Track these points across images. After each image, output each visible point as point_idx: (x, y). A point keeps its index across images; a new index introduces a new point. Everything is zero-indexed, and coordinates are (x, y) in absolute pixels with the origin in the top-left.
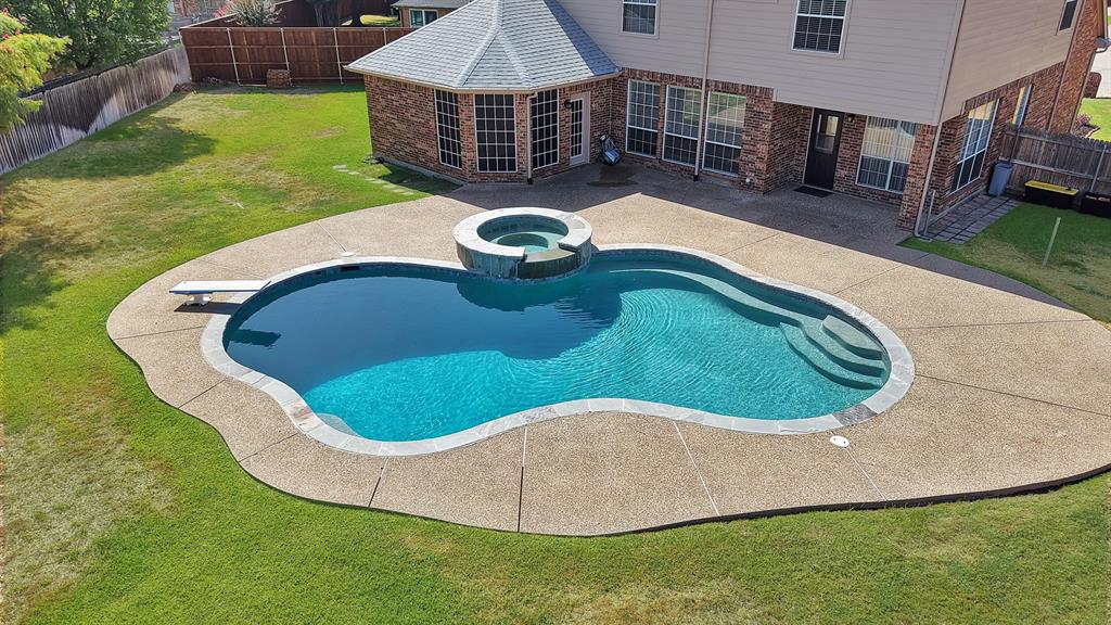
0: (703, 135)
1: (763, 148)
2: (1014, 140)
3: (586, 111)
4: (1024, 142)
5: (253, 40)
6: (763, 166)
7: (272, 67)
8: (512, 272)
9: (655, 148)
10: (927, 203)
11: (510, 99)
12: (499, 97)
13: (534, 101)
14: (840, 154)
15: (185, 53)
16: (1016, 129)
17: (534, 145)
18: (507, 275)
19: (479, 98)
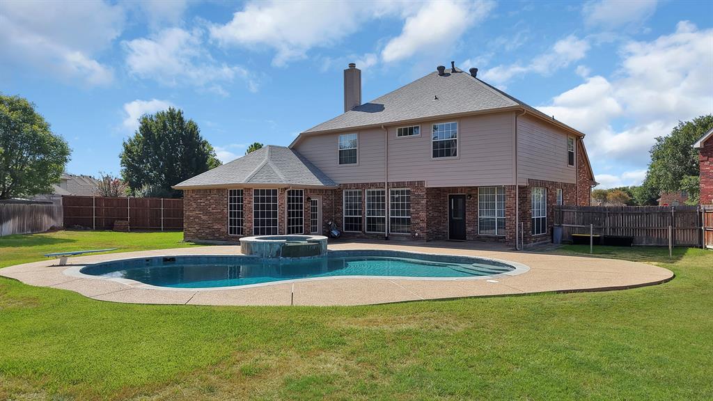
0: (388, 213)
1: (423, 215)
2: (560, 214)
3: (319, 207)
4: (565, 213)
5: (109, 204)
6: (424, 225)
7: (118, 219)
8: (278, 252)
9: (361, 226)
10: (520, 238)
11: (275, 192)
12: (269, 192)
13: (289, 192)
14: (467, 218)
15: (62, 210)
16: (559, 207)
17: (289, 220)
18: (274, 255)
19: (256, 192)
